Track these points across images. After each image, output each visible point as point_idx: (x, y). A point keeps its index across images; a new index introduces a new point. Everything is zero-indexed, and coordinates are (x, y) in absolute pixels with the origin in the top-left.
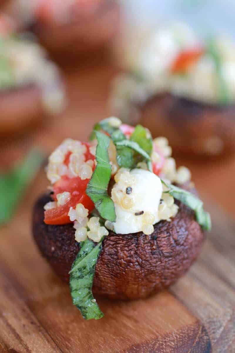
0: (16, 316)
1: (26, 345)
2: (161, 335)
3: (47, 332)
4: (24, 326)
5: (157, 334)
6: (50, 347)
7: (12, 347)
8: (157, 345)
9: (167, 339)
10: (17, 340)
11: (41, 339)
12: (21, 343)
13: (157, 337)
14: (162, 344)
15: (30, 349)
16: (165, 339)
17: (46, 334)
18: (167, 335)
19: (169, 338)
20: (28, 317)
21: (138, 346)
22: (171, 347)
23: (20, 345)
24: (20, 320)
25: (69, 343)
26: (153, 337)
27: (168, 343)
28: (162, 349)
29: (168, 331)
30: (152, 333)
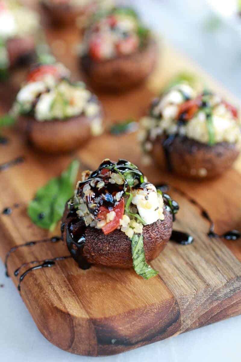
0: (59, 285)
1: (64, 305)
2: (149, 305)
3: (78, 297)
5: (147, 304)
6: (79, 307)
7: (56, 305)
8: (146, 311)
9: (152, 307)
10: (59, 301)
11: (74, 301)
13: (146, 306)
14: (149, 310)
15: (67, 307)
16: (151, 307)
17: (77, 298)
18: (153, 305)
19: (154, 307)
20: (67, 286)
21: (133, 310)
22: (154, 313)
23: (61, 304)
24: (62, 288)
25: (91, 305)
26: (144, 306)
27: (153, 310)
28: (149, 313)
29: (153, 302)
30: (144, 303)
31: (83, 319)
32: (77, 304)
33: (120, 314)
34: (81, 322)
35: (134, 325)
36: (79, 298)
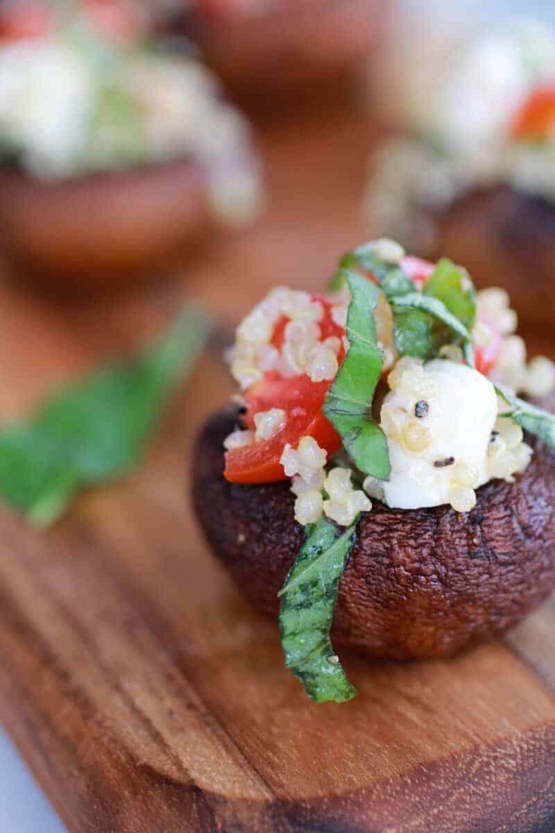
0: (152, 691)
1: (176, 757)
2: (485, 742)
3: (224, 727)
4: (171, 713)
5: (476, 738)
6: (230, 762)
7: (145, 760)
8: (477, 764)
9: (500, 752)
10: (155, 745)
11: (209, 743)
12: (164, 752)
13: (477, 748)
14: (488, 764)
15: (185, 765)
16: (495, 751)
17: (221, 732)
18: (499, 744)
19: (505, 749)
20: (179, 693)
21: (432, 766)
22: (508, 770)
23: (163, 757)
24: (161, 699)
25: (275, 754)
26: (468, 747)
27: (503, 762)
28: (489, 773)
29: (501, 734)
30: (465, 736)
31: (250, 804)
32: (223, 752)
33: (386, 782)
34: (244, 815)
35: (436, 817)
36: (227, 732)
